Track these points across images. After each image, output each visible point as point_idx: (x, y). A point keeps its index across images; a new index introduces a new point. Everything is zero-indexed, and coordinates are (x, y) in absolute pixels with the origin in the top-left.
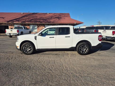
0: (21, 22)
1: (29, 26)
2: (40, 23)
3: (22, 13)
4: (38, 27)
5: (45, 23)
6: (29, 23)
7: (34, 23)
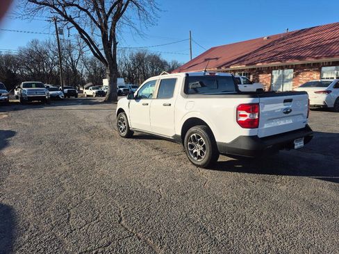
0: (247, 65)
1: (270, 75)
2: (297, 62)
3: (265, 38)
4: (296, 75)
5: (317, 58)
6: (265, 65)
7: (279, 63)
